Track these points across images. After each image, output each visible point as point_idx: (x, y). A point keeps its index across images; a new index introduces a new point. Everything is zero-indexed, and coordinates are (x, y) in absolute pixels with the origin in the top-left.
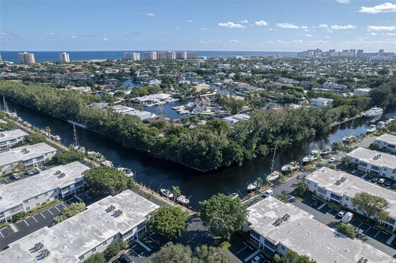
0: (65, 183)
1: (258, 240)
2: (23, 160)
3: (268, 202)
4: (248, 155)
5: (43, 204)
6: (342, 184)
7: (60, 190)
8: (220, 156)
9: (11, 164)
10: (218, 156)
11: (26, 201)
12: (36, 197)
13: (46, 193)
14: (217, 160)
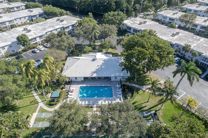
0: (33, 14)
1: (130, 31)
2: (9, 7)
3: (137, 19)
4: (129, 7)
5: (24, 23)
6: (176, 15)
7: (32, 16)
8: (114, 5)
9: (3, 9)
10: (113, 5)
11: (15, 19)
12: (20, 18)
13: (25, 17)
14: (112, 7)
